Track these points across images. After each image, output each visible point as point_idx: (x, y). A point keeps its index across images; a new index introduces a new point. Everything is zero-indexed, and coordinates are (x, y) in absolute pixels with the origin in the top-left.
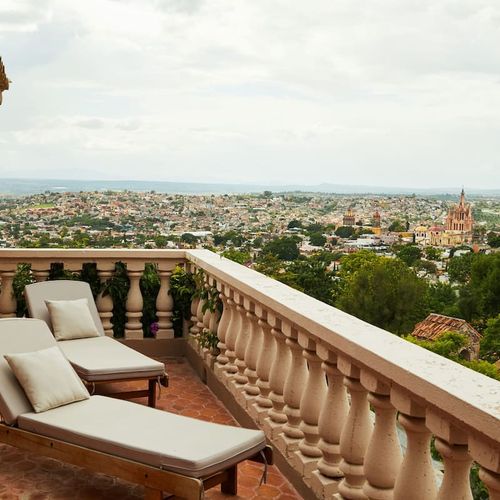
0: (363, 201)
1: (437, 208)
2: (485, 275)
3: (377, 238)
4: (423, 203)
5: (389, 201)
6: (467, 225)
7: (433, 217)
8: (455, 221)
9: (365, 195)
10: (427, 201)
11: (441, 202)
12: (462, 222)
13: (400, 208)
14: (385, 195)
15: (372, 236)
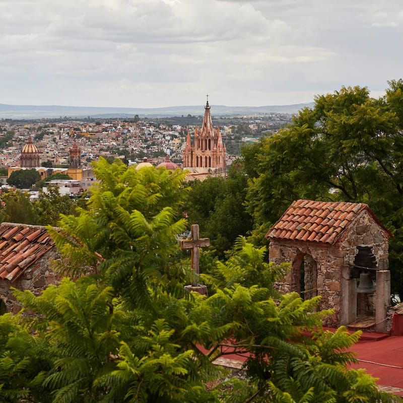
0: (56, 130)
1: (173, 137)
2: (212, 209)
3: (74, 186)
4: (152, 129)
5: (97, 128)
6: (217, 158)
7: (168, 152)
8: (198, 152)
9: (60, 120)
10: (157, 126)
11: (179, 128)
12: (208, 153)
13: (116, 139)
14: (92, 120)
15: (66, 182)
